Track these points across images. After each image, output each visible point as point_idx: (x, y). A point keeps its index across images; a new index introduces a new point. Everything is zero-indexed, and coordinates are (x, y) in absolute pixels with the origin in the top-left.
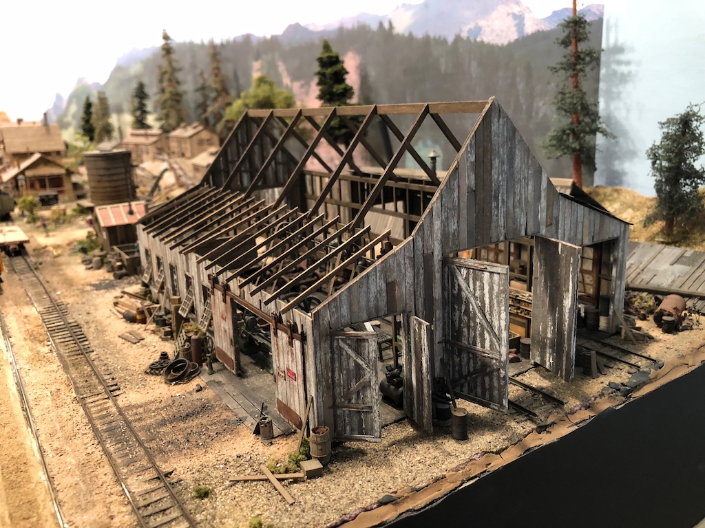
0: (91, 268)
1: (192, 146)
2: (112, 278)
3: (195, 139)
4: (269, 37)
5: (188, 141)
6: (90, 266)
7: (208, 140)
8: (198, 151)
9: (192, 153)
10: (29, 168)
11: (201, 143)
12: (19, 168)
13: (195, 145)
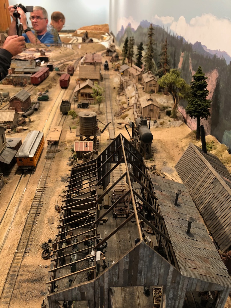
0: (69, 164)
1: (146, 87)
4: (189, 43)
7: (154, 85)
8: (149, 89)
9: (146, 89)
10: (82, 89)
11: (151, 85)
12: (80, 87)
13: (148, 86)
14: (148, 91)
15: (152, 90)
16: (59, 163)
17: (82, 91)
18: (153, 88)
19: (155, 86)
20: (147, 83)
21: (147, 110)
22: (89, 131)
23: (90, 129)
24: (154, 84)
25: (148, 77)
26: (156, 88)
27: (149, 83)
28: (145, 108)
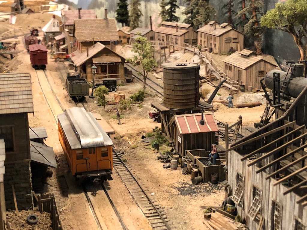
0: (169, 167)
1: (220, 43)
2: (191, 183)
3: (224, 38)
5: (218, 38)
6: (168, 164)
7: (234, 39)
8: (226, 47)
9: (220, 49)
10: (94, 56)
11: (228, 41)
12: (88, 56)
13: (224, 43)
14: (224, 52)
15: (232, 48)
16: (145, 167)
17: (95, 61)
18: (233, 45)
19: (237, 41)
20: (220, 36)
21: (254, 72)
22: (189, 99)
23: (192, 94)
24: (235, 37)
25: (215, 29)
26: (239, 45)
27: (224, 36)
28: (249, 70)
